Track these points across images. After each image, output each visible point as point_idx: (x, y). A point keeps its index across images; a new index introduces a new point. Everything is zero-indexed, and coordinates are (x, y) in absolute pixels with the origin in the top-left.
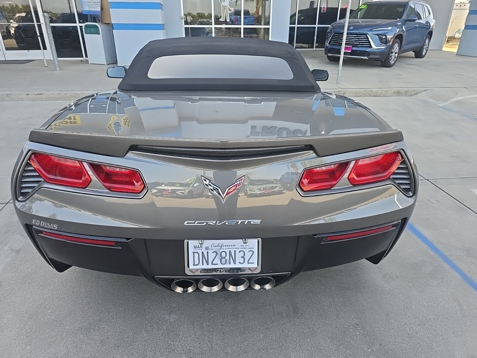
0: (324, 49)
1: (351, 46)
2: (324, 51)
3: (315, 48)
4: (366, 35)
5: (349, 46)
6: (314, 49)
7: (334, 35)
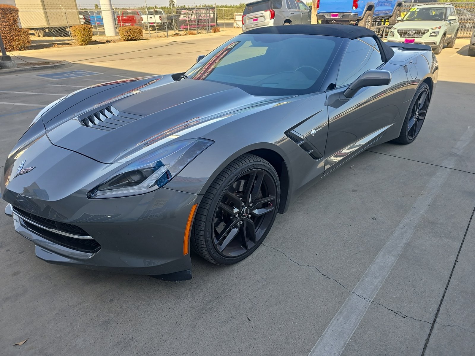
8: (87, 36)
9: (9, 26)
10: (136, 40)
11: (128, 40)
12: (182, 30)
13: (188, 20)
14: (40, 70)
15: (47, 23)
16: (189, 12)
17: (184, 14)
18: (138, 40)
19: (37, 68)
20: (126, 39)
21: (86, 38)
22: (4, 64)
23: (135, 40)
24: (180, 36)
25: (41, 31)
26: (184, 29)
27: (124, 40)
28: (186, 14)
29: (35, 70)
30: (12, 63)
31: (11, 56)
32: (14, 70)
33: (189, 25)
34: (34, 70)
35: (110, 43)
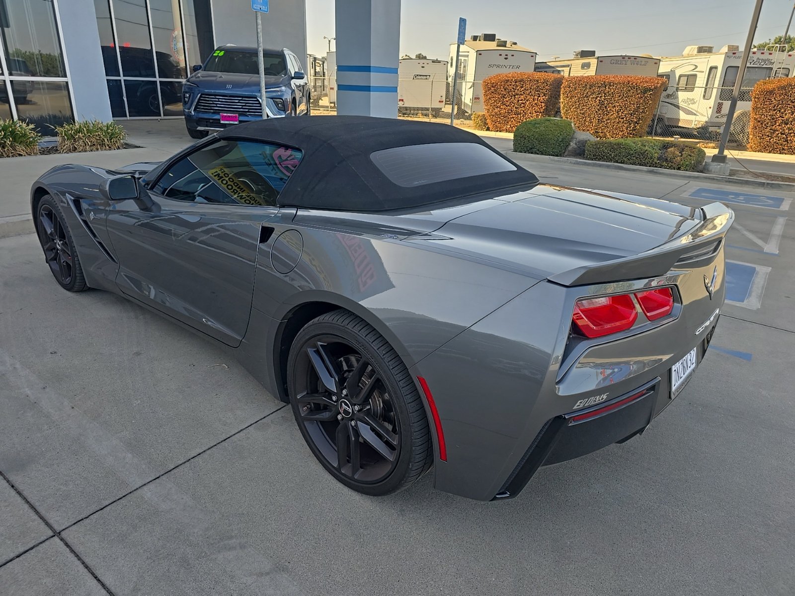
0: (184, 117)
1: (237, 115)
2: (184, 120)
3: (164, 116)
4: (256, 98)
5: (233, 115)
6: (162, 117)
7: (201, 97)
14: (736, 185)
19: (734, 180)
22: (708, 166)
29: (730, 182)
30: (719, 166)
31: (729, 156)
32: (696, 176)
34: (726, 181)
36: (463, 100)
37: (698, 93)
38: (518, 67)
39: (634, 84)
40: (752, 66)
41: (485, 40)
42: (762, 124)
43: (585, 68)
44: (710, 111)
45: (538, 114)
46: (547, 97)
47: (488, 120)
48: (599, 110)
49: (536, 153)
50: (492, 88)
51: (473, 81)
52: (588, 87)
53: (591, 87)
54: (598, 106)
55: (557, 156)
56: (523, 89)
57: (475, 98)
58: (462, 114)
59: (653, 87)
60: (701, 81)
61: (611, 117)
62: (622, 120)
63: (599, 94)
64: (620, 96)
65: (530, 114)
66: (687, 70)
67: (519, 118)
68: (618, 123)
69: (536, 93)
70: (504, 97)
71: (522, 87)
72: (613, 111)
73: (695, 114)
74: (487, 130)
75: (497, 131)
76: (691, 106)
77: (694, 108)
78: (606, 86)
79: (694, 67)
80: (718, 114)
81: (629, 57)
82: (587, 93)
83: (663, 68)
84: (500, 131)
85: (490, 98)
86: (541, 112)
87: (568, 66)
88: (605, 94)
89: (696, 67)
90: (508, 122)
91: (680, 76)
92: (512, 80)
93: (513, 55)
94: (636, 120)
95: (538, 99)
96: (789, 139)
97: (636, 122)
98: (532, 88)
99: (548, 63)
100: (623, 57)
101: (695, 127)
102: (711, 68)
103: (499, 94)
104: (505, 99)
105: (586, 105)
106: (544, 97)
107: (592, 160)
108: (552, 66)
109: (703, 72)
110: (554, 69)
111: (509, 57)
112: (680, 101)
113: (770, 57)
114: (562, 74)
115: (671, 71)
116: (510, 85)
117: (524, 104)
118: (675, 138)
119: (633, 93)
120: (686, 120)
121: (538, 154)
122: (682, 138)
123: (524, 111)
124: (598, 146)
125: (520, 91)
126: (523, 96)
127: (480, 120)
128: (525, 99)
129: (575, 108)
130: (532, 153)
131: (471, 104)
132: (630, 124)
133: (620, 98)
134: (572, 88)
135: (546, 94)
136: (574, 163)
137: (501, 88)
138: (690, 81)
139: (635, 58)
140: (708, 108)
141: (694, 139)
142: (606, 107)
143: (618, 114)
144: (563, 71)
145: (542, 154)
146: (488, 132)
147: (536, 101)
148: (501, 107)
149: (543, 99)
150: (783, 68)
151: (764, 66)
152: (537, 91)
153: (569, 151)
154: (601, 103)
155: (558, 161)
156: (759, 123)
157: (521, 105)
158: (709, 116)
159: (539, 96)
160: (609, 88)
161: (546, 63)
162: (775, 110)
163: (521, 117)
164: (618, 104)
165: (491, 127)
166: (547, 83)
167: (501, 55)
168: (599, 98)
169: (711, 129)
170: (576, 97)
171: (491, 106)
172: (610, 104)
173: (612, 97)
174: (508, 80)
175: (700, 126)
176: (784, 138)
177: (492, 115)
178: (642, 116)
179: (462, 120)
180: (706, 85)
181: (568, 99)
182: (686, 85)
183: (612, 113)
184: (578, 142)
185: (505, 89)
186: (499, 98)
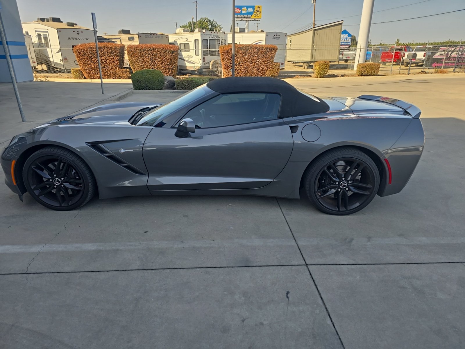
8: (323, 70)
9: (268, 60)
10: (371, 76)
11: (362, 75)
12: (433, 68)
13: (445, 58)
15: (311, 58)
16: (450, 49)
17: (441, 52)
18: (372, 76)
20: (360, 74)
21: (322, 71)
23: (369, 75)
24: (426, 75)
25: (307, 64)
26: (436, 67)
27: (358, 75)
28: (445, 52)
33: (445, 63)
35: (344, 77)
36: (51, 60)
37: (192, 52)
38: (87, 39)
39: (166, 49)
40: (212, 39)
41: (53, 21)
42: (227, 66)
43: (131, 40)
44: (201, 61)
45: (116, 67)
46: (119, 57)
47: (83, 73)
48: (151, 63)
49: (149, 89)
50: (81, 53)
51: (59, 48)
52: (142, 51)
53: (144, 51)
54: (150, 61)
55: (160, 89)
56: (102, 53)
57: (64, 59)
58: (52, 69)
59: (176, 50)
60: (192, 46)
61: (159, 67)
62: (165, 68)
63: (149, 55)
64: (160, 55)
65: (111, 68)
66: (183, 41)
67: (105, 70)
68: (163, 70)
69: (112, 55)
70: (91, 58)
71: (102, 52)
72: (159, 64)
73: (194, 63)
74: (84, 79)
75: (92, 79)
76: (190, 59)
77: (192, 60)
78: (152, 50)
79: (186, 40)
80: (204, 63)
81: (154, 34)
82: (143, 54)
83: (171, 40)
84: (94, 79)
85: (82, 59)
86: (118, 66)
87: (119, 38)
88: (152, 54)
89: (188, 39)
90: (98, 73)
91: (180, 44)
92: (94, 47)
93: (82, 32)
94: (172, 68)
95: (114, 58)
96: (239, 72)
97: (172, 69)
98: (109, 52)
99: (103, 37)
100: (151, 34)
101: (195, 69)
102: (195, 40)
103: (87, 56)
104: (92, 60)
105: (143, 61)
106: (117, 57)
107: (180, 90)
108: (107, 38)
109: (192, 42)
110: (109, 40)
111: (80, 33)
112: (184, 57)
113: (218, 35)
114: (116, 43)
115: (174, 41)
116: (94, 50)
117: (105, 61)
118: (189, 76)
119: (167, 53)
120: (189, 66)
121: (150, 90)
122: (192, 75)
123: (106, 66)
124: (182, 83)
125: (101, 54)
126: (104, 57)
127: (78, 73)
128: (106, 59)
129: (138, 63)
130: (146, 89)
131: (62, 63)
132: (169, 70)
133: (161, 56)
134: (133, 52)
135: (118, 55)
136: (173, 93)
137: (88, 53)
138: (187, 46)
139: (157, 34)
140: (199, 60)
141: (196, 75)
142: (155, 61)
143: (162, 65)
144: (116, 41)
145: (152, 89)
146: (85, 80)
147: (113, 60)
148: (91, 64)
149: (117, 58)
150: (224, 40)
151: (217, 39)
152: (112, 54)
153: (165, 86)
154: (152, 59)
155: (163, 92)
156: (226, 66)
157: (104, 62)
158: (201, 64)
159: (114, 57)
160: (154, 51)
161: (102, 36)
162: (231, 60)
163: (106, 70)
164: (161, 60)
165: (87, 76)
166: (117, 49)
167: (74, 32)
168: (150, 57)
169: (204, 70)
170: (136, 56)
171: (84, 64)
172: (156, 60)
173: (157, 56)
174: (91, 48)
175: (198, 69)
176: (237, 72)
177: (86, 69)
178: (174, 66)
179: (60, 73)
180: (195, 48)
181: (132, 58)
182: (185, 49)
183: (159, 65)
184: (169, 81)
185: (91, 53)
186: (88, 59)
